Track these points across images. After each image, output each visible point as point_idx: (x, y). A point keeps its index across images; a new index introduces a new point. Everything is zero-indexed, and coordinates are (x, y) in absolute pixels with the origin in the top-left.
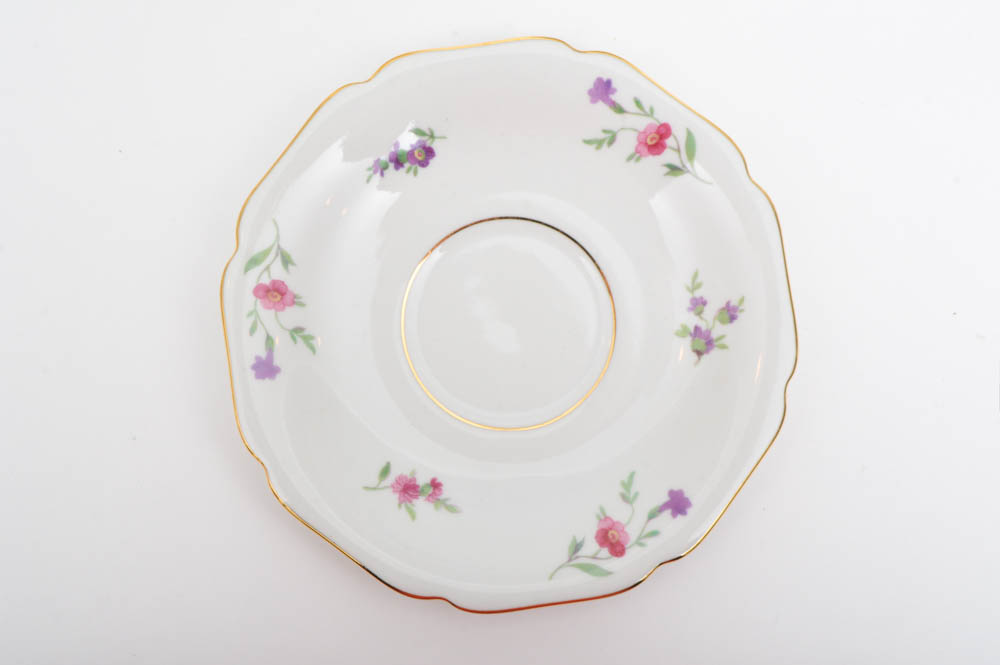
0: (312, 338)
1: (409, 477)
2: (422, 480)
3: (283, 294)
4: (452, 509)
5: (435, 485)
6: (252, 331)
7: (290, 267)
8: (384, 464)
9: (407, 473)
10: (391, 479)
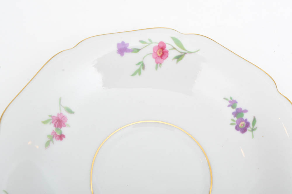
0: (140, 74)
1: (66, 123)
2: (64, 130)
3: (161, 57)
4: (48, 144)
5: (61, 137)
6: (141, 42)
7: (176, 60)
8: (73, 110)
9: (68, 122)
10: (65, 113)
